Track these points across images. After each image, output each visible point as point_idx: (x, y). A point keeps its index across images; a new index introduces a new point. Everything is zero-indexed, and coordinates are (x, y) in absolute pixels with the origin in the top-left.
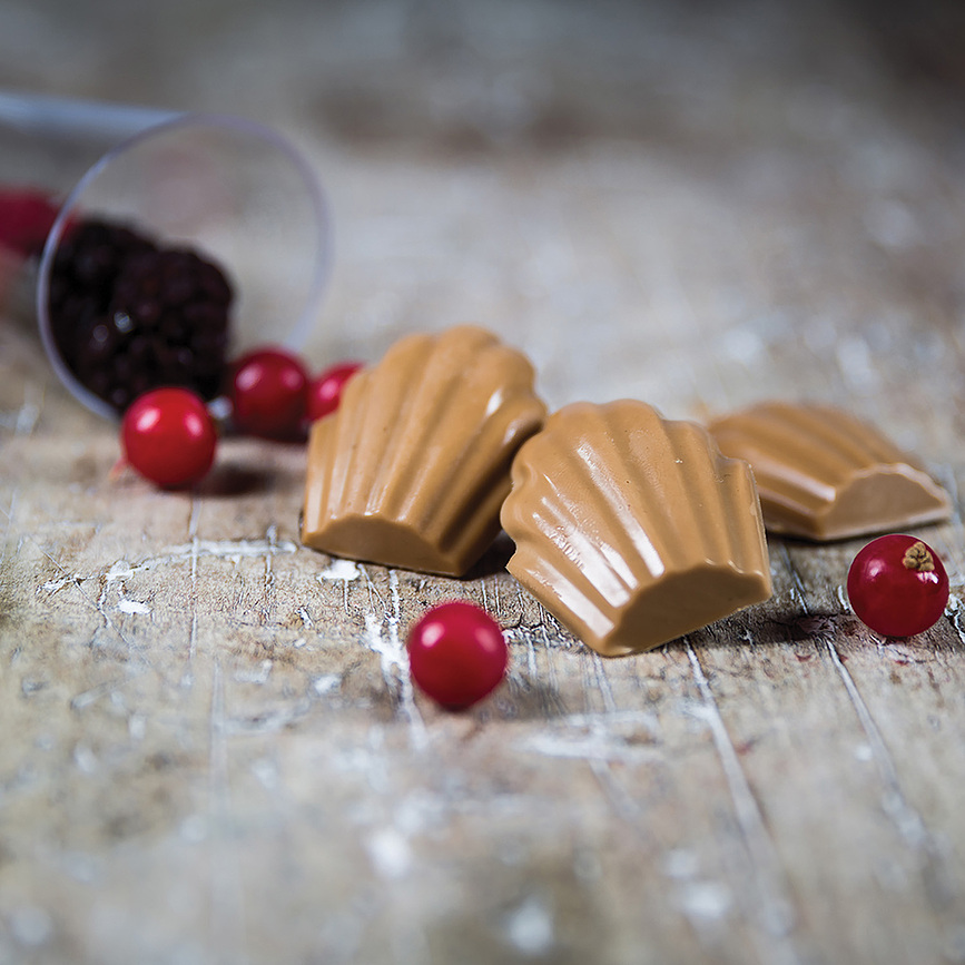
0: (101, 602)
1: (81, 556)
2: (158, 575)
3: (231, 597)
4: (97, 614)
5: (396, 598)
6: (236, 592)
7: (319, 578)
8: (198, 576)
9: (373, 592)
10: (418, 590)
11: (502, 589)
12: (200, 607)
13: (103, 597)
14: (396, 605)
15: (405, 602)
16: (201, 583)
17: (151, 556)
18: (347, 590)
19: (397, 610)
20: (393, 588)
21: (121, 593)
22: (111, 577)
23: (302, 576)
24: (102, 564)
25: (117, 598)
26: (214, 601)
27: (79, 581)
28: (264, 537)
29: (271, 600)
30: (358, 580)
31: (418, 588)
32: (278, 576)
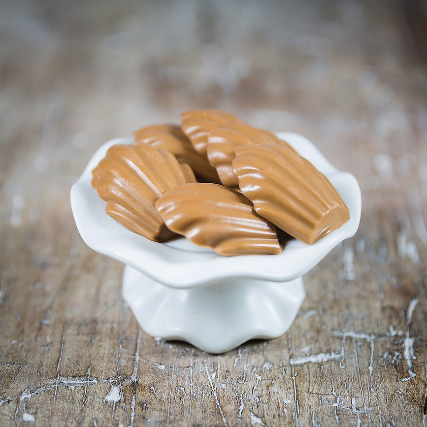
0: (16, 414)
1: (12, 386)
2: (40, 398)
3: (67, 412)
4: (13, 422)
5: (133, 414)
6: (70, 409)
7: (104, 401)
8: (56, 399)
9: (124, 410)
10: (142, 410)
11: (176, 409)
12: (55, 418)
13: (17, 411)
14: (132, 419)
15: (136, 416)
16: (57, 403)
17: (39, 385)
18: (114, 408)
19: (132, 421)
20: (133, 407)
21: (24, 408)
22: (22, 398)
23: (98, 399)
24: (19, 390)
25: (22, 411)
26: (60, 414)
27: (9, 401)
28: (86, 375)
29: (83, 414)
30: (120, 401)
31: (143, 408)
32: (88, 399)
